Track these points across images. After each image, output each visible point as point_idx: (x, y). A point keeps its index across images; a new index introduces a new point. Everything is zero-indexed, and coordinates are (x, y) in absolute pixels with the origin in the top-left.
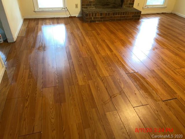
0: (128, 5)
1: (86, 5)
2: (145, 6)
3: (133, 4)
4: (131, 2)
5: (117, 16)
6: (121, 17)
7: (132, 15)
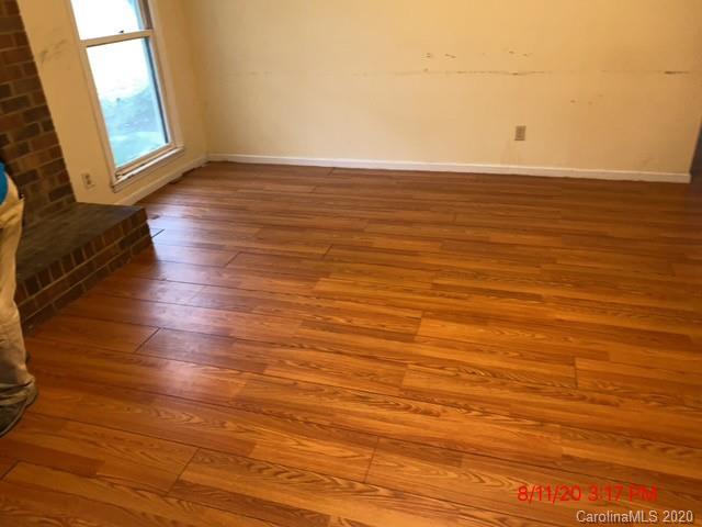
0: (50, 204)
2: (117, 176)
3: (68, 189)
4: (58, 185)
5: (54, 283)
6: (73, 279)
7: (116, 242)
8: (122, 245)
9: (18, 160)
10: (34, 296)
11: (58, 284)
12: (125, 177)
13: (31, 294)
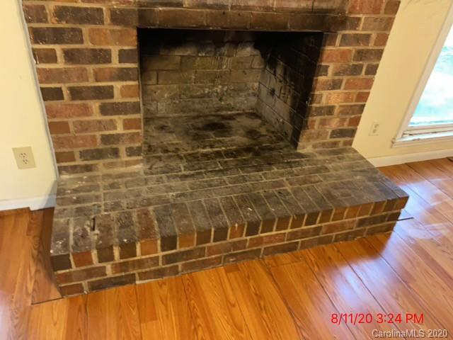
1: (84, 155)
2: (404, 134)
3: (352, 133)
4: (346, 126)
5: (274, 233)
6: (294, 235)
7: (357, 219)
8: (362, 222)
9: (325, 93)
10: (248, 238)
11: (277, 235)
12: (411, 138)
13: (247, 235)
